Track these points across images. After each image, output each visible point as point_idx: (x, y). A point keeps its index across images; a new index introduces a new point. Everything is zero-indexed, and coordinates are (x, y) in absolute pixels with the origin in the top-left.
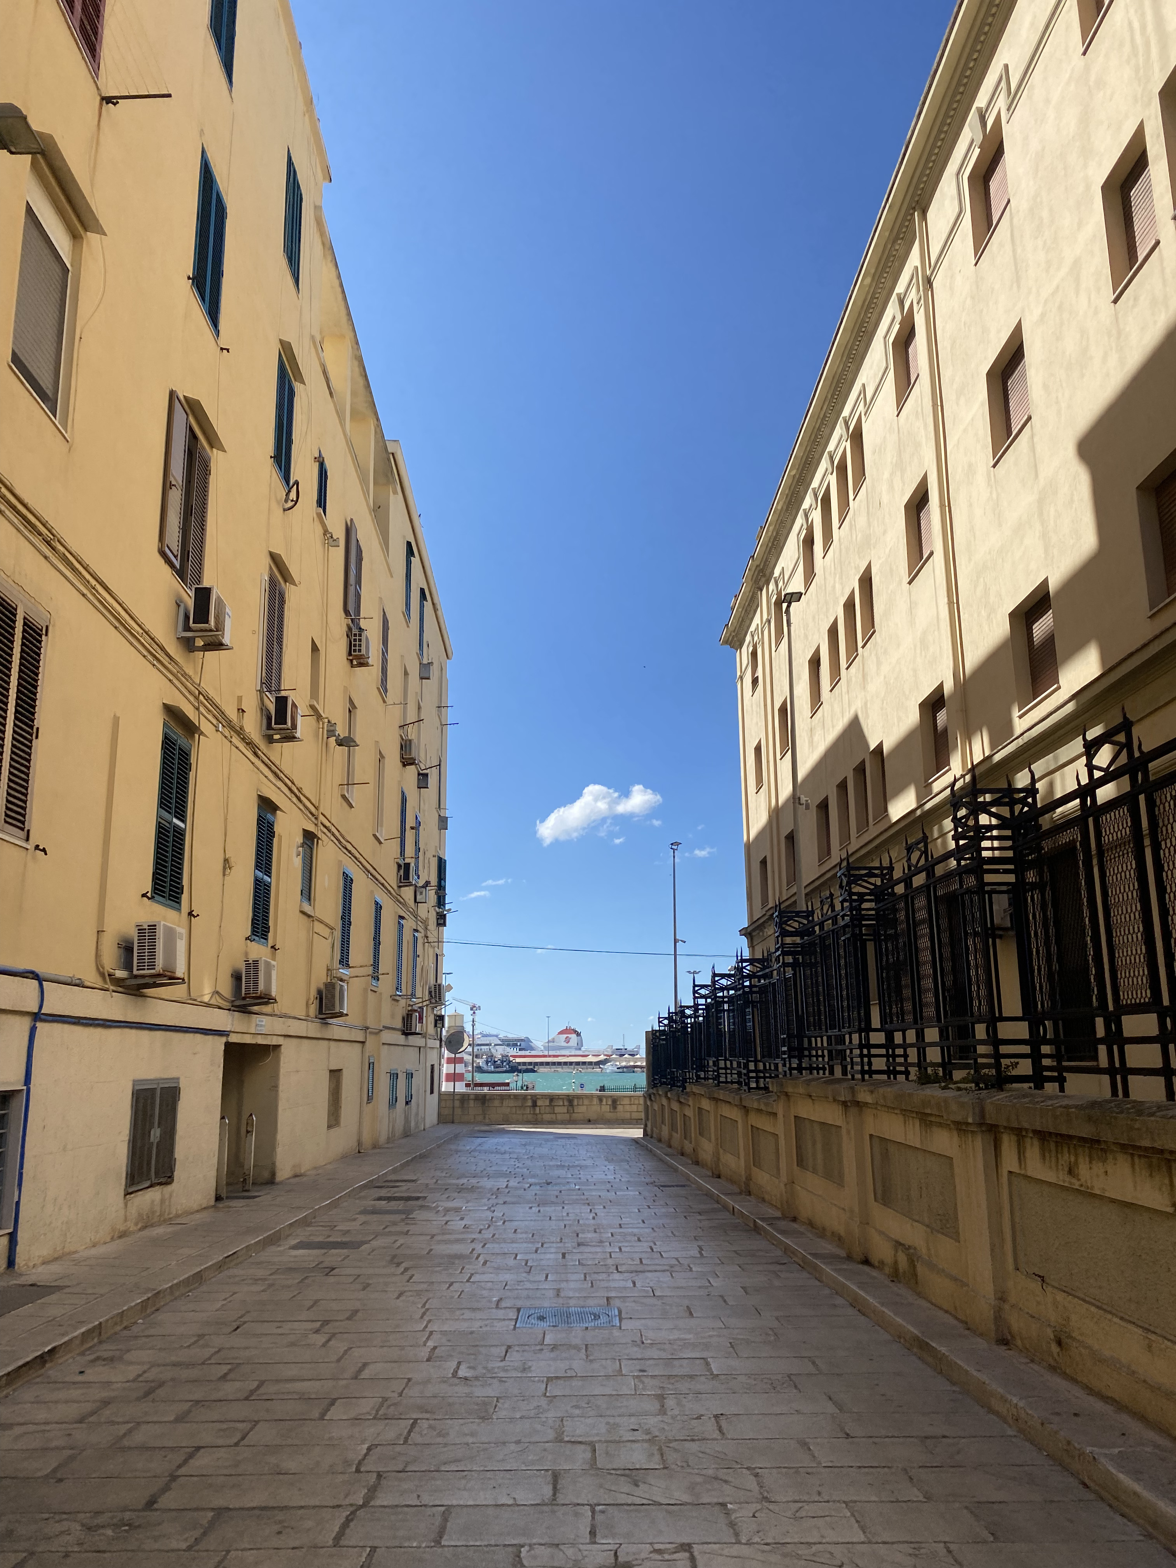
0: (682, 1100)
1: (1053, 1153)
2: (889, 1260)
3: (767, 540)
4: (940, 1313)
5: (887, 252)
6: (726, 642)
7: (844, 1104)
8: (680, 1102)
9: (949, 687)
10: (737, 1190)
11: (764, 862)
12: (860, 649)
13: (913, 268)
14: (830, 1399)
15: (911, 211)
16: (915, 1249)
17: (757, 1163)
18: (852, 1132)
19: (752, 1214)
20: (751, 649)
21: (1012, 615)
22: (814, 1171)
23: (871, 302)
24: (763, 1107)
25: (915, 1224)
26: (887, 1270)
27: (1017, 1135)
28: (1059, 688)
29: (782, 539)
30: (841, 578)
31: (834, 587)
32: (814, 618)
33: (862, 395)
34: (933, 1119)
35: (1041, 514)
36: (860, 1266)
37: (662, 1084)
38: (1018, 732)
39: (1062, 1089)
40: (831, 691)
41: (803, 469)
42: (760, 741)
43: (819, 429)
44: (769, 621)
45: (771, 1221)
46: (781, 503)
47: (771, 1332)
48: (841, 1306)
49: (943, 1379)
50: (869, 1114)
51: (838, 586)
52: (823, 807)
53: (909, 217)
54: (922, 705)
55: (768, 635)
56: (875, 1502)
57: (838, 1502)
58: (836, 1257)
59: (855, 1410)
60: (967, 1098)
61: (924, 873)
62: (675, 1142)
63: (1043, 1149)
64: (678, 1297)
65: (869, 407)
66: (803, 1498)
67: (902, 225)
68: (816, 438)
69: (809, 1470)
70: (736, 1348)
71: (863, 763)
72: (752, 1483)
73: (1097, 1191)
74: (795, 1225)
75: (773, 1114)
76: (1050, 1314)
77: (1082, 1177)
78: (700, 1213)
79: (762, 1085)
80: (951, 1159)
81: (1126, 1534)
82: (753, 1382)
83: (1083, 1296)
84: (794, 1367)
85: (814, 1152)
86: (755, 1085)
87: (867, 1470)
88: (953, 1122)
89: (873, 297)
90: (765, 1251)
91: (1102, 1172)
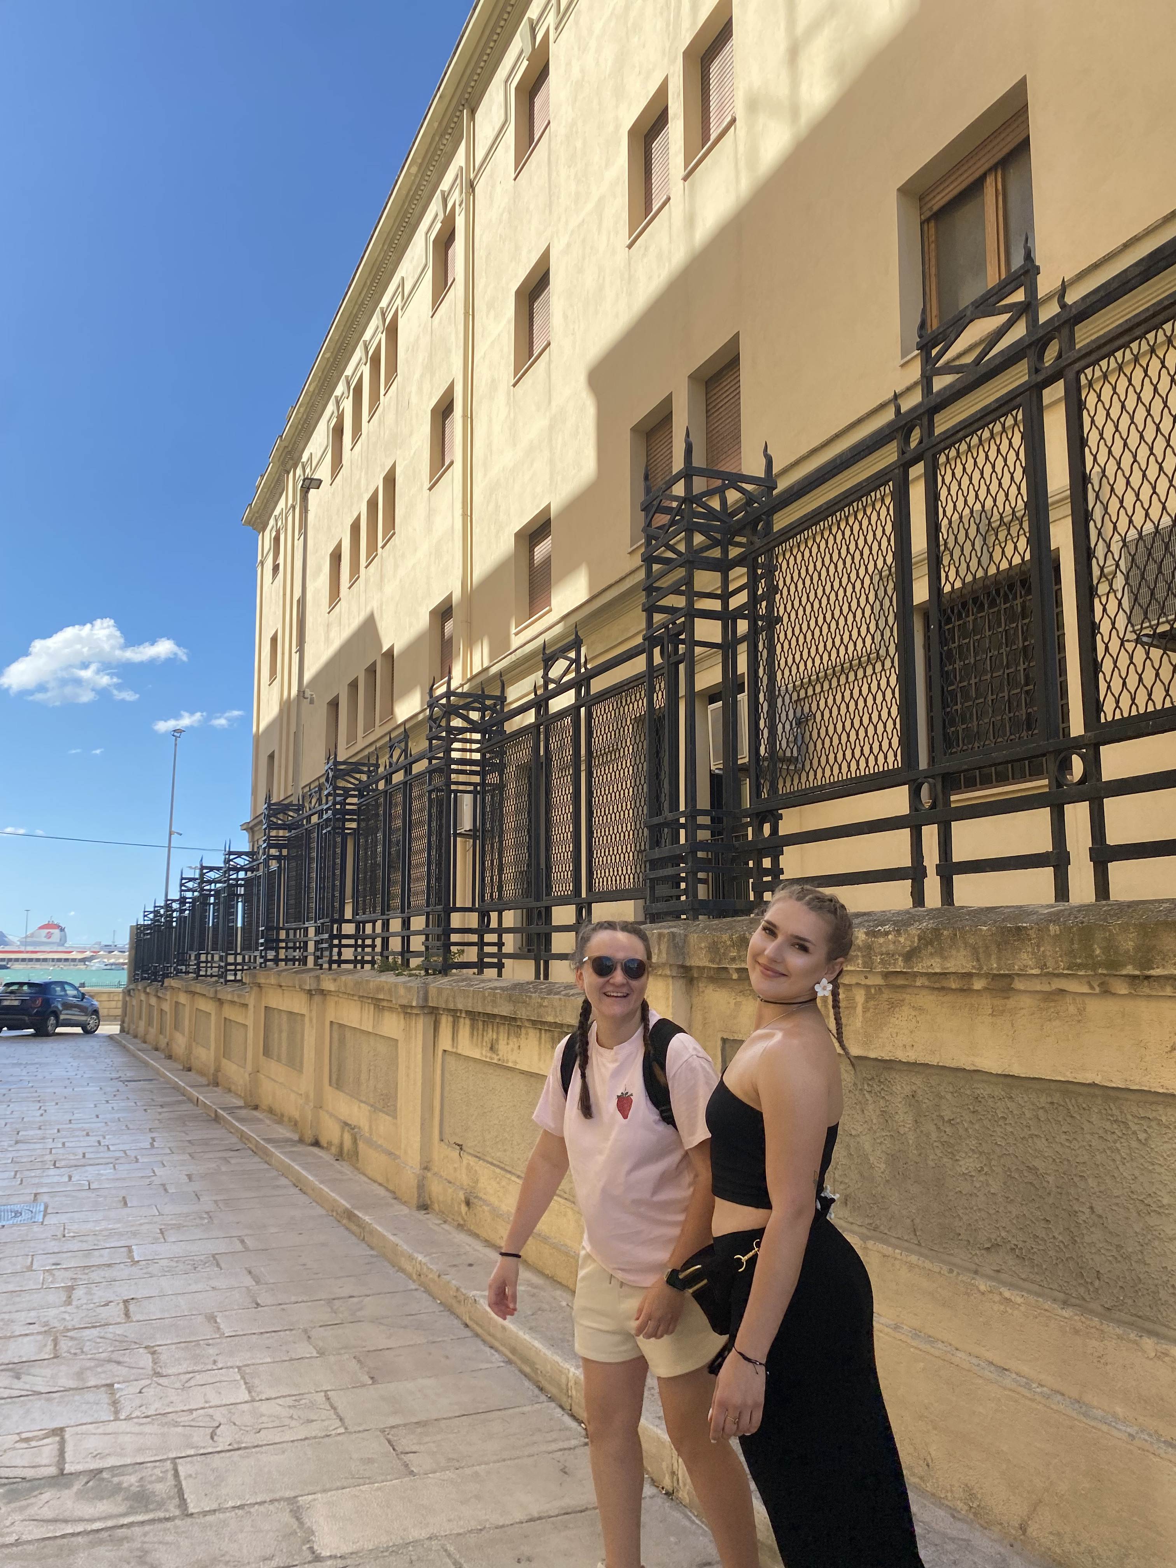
0: (160, 995)
1: (480, 1032)
2: (336, 1141)
3: (297, 421)
4: (375, 1186)
5: (434, 144)
6: (249, 522)
7: (310, 992)
8: (159, 997)
9: (456, 597)
10: (204, 1081)
11: (271, 757)
12: (380, 550)
13: (458, 167)
14: (250, 1272)
15: (461, 108)
16: (359, 1128)
17: (227, 1054)
18: (314, 1021)
19: (214, 1104)
20: (274, 534)
21: (517, 535)
22: (279, 1060)
23: (416, 193)
24: (236, 999)
25: (362, 1105)
26: (334, 1150)
27: (453, 1016)
28: (550, 610)
30: (367, 473)
31: (359, 481)
33: (400, 289)
34: (385, 1004)
35: (550, 440)
36: (310, 1148)
37: (143, 979)
38: (513, 648)
39: (500, 974)
40: (350, 588)
41: (337, 355)
42: (277, 632)
43: (356, 316)
44: (293, 507)
45: (231, 1110)
46: (313, 386)
47: (205, 1216)
48: (285, 1187)
49: (364, 1246)
50: (331, 1001)
51: (363, 481)
52: (334, 704)
53: (458, 114)
54: (433, 613)
55: (293, 521)
56: (268, 1363)
57: (232, 1367)
58: (288, 1140)
59: (271, 1281)
60: (415, 983)
61: (403, 771)
62: (150, 1037)
63: (473, 1028)
64: (115, 1188)
65: (406, 301)
66: (197, 1368)
67: (451, 120)
68: (353, 323)
69: (210, 1342)
70: (165, 1233)
71: (374, 664)
72: (146, 1361)
73: (510, 1065)
74: (255, 1113)
75: (245, 1006)
76: (464, 1178)
77: (501, 1053)
78: (162, 1106)
79: (239, 977)
80: (397, 1041)
81: (492, 1362)
82: (175, 1264)
83: (491, 1160)
84: (221, 1246)
85: (280, 1041)
86: (232, 978)
87: (268, 1335)
88: (400, 1005)
89: (418, 188)
90: (222, 1139)
91: (516, 1047)
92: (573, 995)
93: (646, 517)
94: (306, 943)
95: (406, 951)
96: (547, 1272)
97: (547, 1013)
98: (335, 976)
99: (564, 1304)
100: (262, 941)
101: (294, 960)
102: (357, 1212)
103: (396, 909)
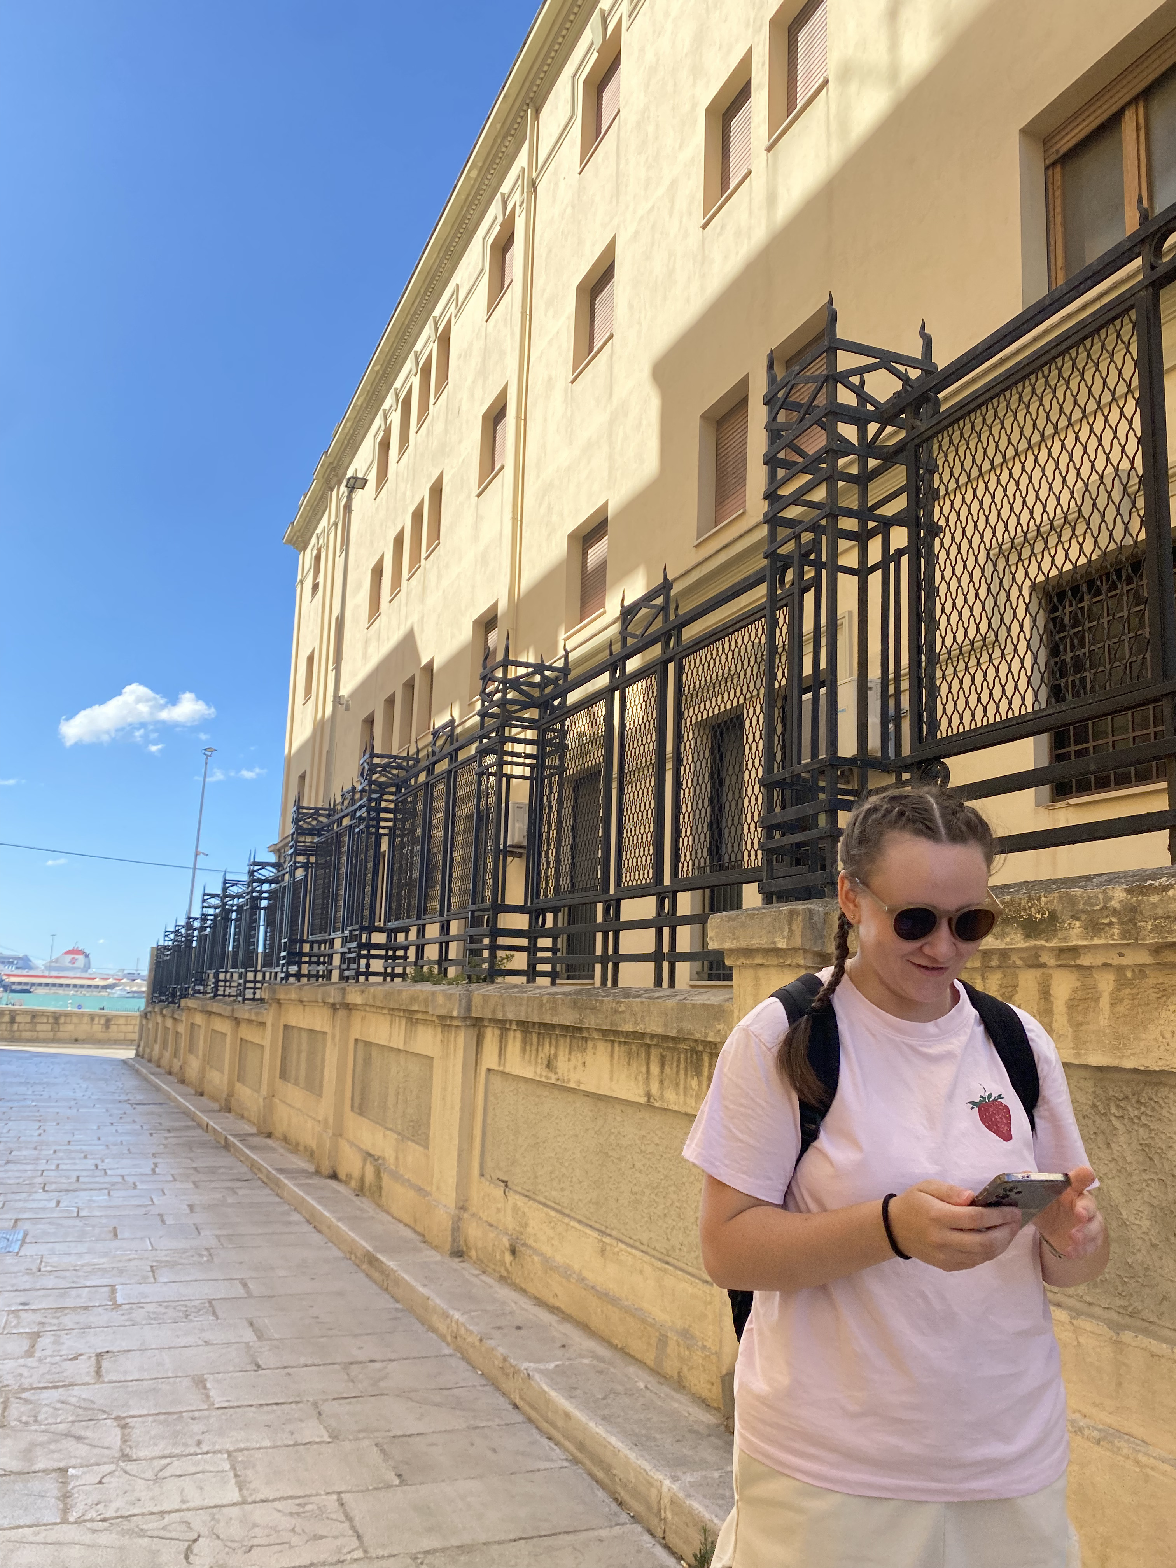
0: (176, 1016)
1: (534, 1046)
2: (356, 1174)
3: (343, 437)
4: (401, 1226)
6: (289, 541)
7: (333, 1006)
8: (175, 1019)
9: (502, 606)
10: (216, 1106)
11: (303, 777)
12: (423, 561)
13: (519, 168)
14: (251, 1324)
15: (525, 108)
16: (384, 1159)
17: (241, 1078)
18: (337, 1039)
19: (225, 1130)
20: (315, 552)
21: (571, 537)
22: (296, 1083)
23: (475, 198)
24: (253, 1018)
25: (388, 1132)
26: (353, 1184)
27: (500, 1029)
28: (605, 612)
29: (359, 438)
30: (413, 485)
31: (404, 494)
33: (454, 296)
34: (419, 1016)
35: (610, 435)
36: (328, 1181)
37: (161, 1001)
40: (390, 602)
42: (314, 650)
43: (408, 326)
44: (336, 524)
45: (243, 1137)
46: (361, 400)
47: (205, 1253)
48: (297, 1223)
49: (387, 1297)
50: (357, 1016)
51: (408, 493)
52: (369, 722)
53: (522, 114)
54: (476, 623)
55: (335, 538)
56: (266, 1448)
57: (220, 1452)
58: (303, 1172)
59: (276, 1336)
60: (457, 991)
61: (447, 760)
62: (165, 1062)
63: (524, 1041)
64: (107, 1217)
65: (460, 309)
66: (177, 1451)
67: (514, 121)
68: (404, 334)
69: (196, 1414)
70: (157, 1271)
71: (413, 678)
72: (112, 1436)
73: (572, 1085)
74: (269, 1141)
75: (263, 1024)
76: (509, 1222)
77: (559, 1071)
78: (169, 1131)
79: (258, 996)
80: (432, 1058)
81: (552, 1460)
82: (163, 1310)
83: (543, 1200)
84: (222, 1290)
85: (298, 1061)
86: (251, 996)
87: (269, 1408)
88: (438, 1016)
89: (477, 193)
90: (231, 1168)
91: (580, 1064)
92: (659, 998)
93: (770, 412)
94: (331, 956)
95: (443, 960)
96: (616, 1342)
97: (624, 1019)
98: (363, 988)
99: (641, 1385)
100: (283, 954)
101: (317, 976)
102: (379, 1256)
103: (434, 913)
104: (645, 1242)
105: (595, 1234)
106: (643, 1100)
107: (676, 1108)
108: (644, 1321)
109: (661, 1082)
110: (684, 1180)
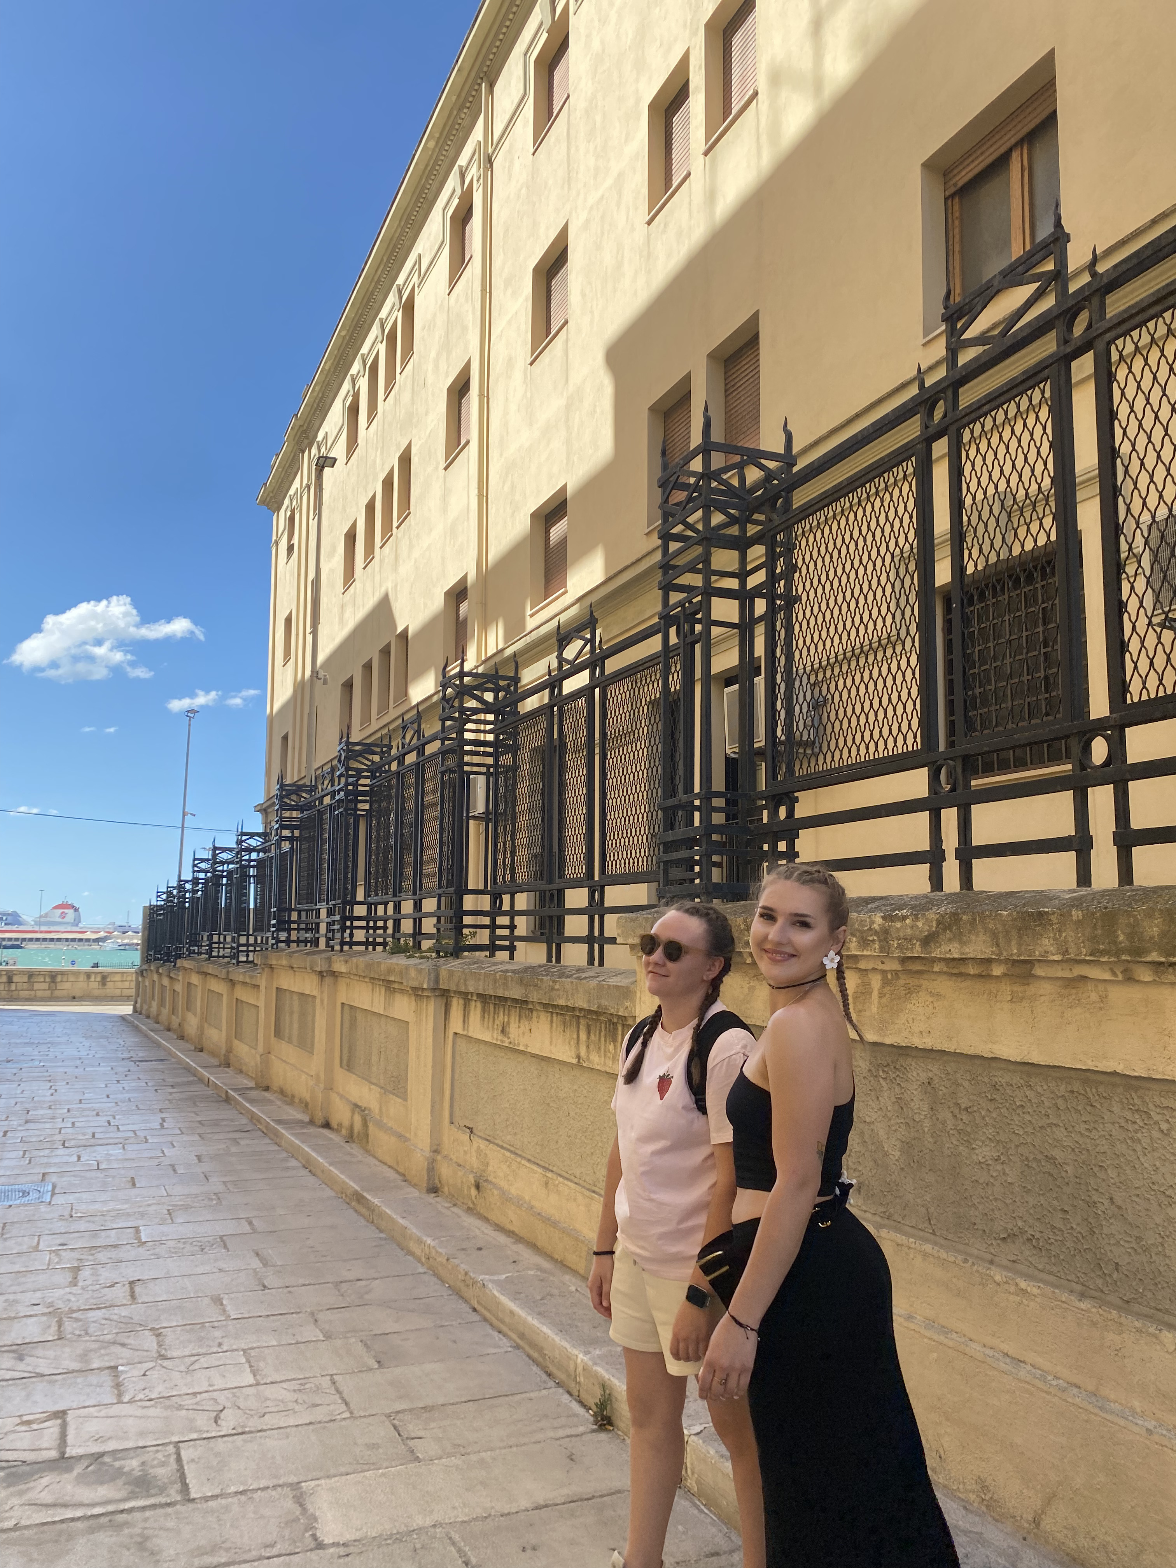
0: (172, 975)
1: (492, 1015)
2: (346, 1123)
3: (312, 400)
4: (385, 1168)
5: (452, 118)
6: (263, 502)
7: (321, 974)
8: (171, 978)
9: (471, 578)
10: (216, 1062)
11: (285, 738)
12: (394, 530)
13: (476, 142)
14: (257, 1254)
15: (479, 81)
16: (370, 1110)
17: (238, 1036)
18: (325, 1002)
19: (226, 1085)
20: (289, 514)
21: (533, 515)
22: (290, 1041)
23: (433, 168)
24: (248, 980)
25: (373, 1087)
26: (344, 1132)
27: (464, 999)
28: (566, 592)
29: (328, 401)
30: (382, 453)
31: (374, 461)
32: (353, 490)
33: (417, 266)
34: (396, 986)
35: (567, 420)
36: (321, 1130)
37: (156, 959)
38: (528, 629)
39: (512, 957)
40: (364, 568)
41: (353, 332)
42: (291, 612)
43: (372, 293)
44: (308, 487)
45: (242, 1091)
46: (329, 364)
47: (214, 1197)
48: (295, 1168)
49: (373, 1228)
50: (342, 984)
51: (378, 461)
52: (348, 685)
53: (476, 87)
54: (448, 594)
55: (307, 501)
56: (274, 1346)
57: (237, 1350)
58: (300, 1123)
59: (279, 1263)
60: (426, 965)
61: (415, 752)
62: (163, 1017)
63: (484, 1011)
64: (124, 1168)
65: (423, 279)
66: (201, 1351)
67: (469, 94)
68: (369, 300)
69: (216, 1324)
70: (173, 1214)
71: (388, 645)
72: (150, 1342)
73: (521, 1048)
74: (266, 1094)
75: (257, 986)
76: (474, 1161)
77: (512, 1036)
78: (172, 1086)
79: (251, 959)
80: (408, 1023)
81: (499, 1347)
82: (181, 1245)
83: (501, 1143)
84: (229, 1228)
85: (291, 1022)
86: (244, 959)
87: (275, 1317)
88: (411, 987)
89: (436, 163)
90: (232, 1120)
91: (527, 1031)
92: (585, 978)
93: (664, 492)
94: (318, 924)
95: (418, 933)
96: (556, 1256)
97: (559, 996)
98: (347, 958)
99: (573, 1288)
100: (274, 922)
101: (306, 942)
102: (365, 1194)
103: (408, 891)
104: (578, 1175)
105: (540, 1170)
106: (575, 1061)
107: (598, 1068)
108: (577, 1239)
109: (588, 1047)
110: (606, 1125)
